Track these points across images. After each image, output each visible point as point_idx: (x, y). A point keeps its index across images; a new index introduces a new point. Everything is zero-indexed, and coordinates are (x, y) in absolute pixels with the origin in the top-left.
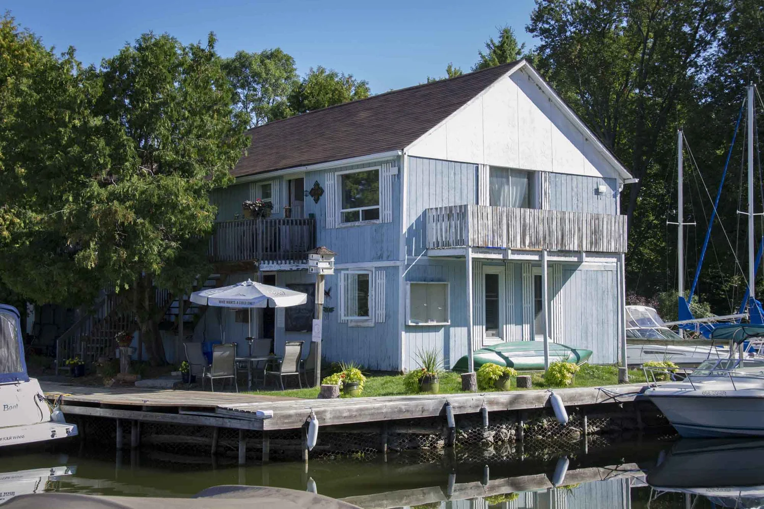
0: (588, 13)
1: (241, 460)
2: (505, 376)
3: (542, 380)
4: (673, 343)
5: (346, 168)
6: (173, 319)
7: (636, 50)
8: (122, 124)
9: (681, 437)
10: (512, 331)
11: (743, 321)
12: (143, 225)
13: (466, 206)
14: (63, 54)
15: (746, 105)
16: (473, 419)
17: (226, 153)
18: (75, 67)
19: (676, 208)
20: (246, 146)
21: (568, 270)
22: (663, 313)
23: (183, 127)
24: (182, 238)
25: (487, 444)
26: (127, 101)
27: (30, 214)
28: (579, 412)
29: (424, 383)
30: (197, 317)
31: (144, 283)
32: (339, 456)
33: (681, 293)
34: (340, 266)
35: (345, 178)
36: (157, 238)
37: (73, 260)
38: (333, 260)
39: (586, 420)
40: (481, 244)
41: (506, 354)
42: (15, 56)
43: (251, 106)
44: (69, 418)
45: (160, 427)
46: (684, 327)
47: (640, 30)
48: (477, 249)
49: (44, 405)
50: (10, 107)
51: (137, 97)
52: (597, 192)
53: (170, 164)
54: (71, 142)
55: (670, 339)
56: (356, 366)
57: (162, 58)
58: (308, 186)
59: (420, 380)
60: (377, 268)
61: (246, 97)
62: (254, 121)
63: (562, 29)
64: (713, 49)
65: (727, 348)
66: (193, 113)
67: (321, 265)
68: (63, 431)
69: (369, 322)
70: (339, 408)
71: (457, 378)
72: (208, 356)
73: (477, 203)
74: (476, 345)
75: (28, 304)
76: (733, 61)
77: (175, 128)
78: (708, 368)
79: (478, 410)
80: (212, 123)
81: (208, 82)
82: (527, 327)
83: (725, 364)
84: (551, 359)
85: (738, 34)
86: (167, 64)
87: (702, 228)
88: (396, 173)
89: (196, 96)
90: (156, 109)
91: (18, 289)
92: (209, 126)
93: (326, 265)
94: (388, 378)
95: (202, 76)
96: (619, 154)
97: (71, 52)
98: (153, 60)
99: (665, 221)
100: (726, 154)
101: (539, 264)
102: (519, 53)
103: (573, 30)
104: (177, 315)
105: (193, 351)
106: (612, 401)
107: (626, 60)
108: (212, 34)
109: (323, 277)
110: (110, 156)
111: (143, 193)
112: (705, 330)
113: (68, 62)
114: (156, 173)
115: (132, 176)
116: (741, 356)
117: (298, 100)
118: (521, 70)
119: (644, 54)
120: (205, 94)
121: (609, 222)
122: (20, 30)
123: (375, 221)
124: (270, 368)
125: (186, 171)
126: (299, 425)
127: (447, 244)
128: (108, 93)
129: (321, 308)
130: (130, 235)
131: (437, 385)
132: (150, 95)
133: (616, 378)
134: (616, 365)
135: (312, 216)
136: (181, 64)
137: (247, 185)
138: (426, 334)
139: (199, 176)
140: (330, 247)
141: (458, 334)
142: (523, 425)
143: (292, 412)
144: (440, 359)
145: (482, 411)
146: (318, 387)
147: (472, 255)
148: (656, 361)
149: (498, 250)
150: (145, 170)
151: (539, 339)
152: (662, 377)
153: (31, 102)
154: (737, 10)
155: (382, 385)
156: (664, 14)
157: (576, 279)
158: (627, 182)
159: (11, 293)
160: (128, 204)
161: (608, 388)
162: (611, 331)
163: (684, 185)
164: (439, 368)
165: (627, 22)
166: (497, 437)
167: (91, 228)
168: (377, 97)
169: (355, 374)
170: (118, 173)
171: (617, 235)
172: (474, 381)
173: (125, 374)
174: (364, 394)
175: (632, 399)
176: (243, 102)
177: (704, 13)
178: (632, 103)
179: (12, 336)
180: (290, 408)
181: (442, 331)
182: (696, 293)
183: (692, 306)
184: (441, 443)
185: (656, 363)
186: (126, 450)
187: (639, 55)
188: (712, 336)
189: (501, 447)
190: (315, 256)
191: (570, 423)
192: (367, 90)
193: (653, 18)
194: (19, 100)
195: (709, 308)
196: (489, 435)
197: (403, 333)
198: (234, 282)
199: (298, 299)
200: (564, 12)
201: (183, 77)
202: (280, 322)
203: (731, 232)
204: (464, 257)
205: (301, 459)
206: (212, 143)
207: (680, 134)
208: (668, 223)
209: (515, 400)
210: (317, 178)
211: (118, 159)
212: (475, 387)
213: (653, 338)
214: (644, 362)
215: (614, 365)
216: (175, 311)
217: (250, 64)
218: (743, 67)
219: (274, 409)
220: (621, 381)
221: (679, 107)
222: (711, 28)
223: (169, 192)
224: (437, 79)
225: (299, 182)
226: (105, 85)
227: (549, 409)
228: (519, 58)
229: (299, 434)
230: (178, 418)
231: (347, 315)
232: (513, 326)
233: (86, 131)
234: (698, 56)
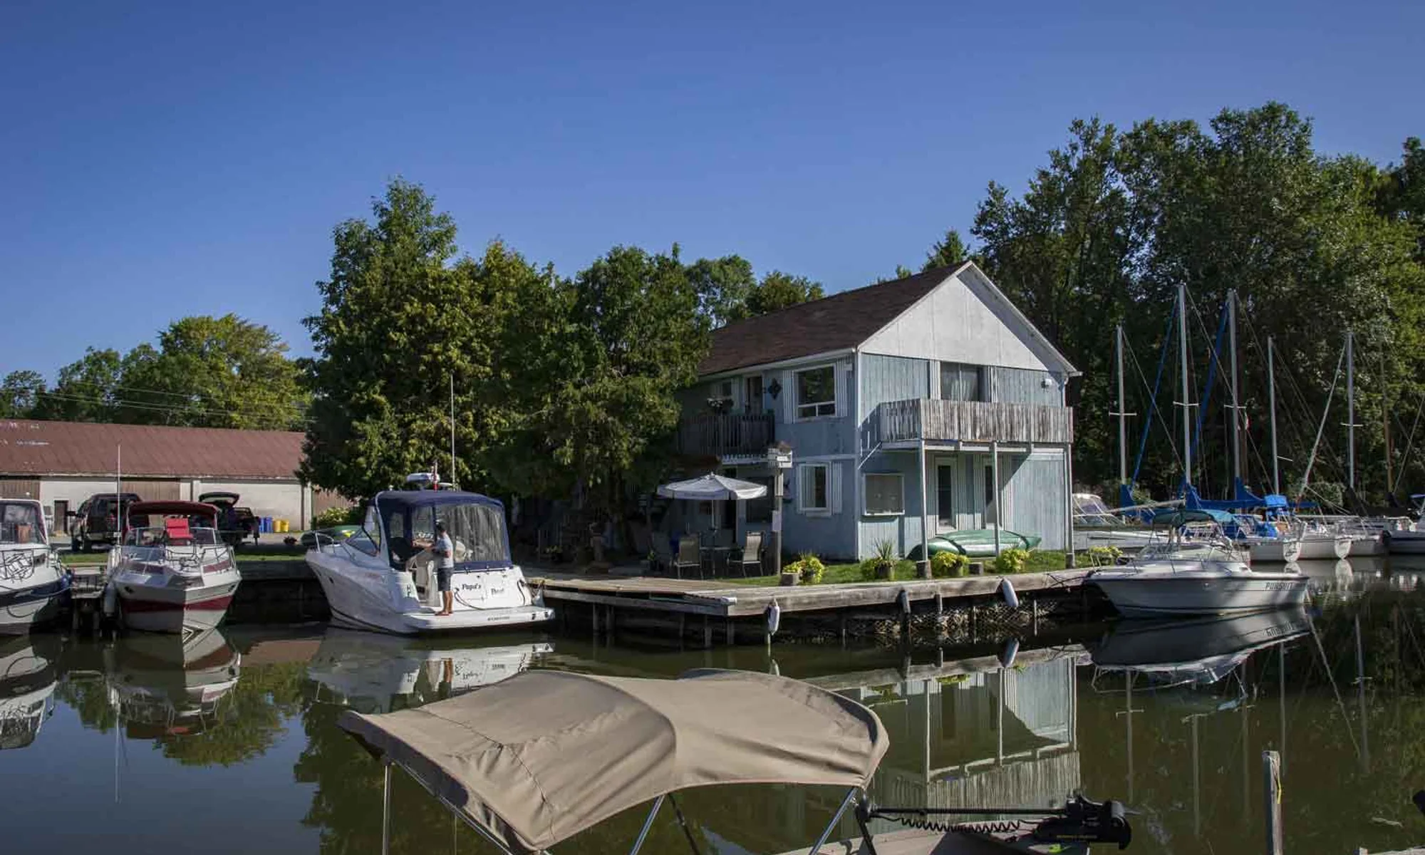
0: (1028, 216)
1: (708, 643)
2: (958, 563)
3: (993, 567)
4: (1117, 529)
5: (802, 366)
6: (641, 510)
7: (1075, 250)
8: (594, 330)
9: (1124, 618)
10: (964, 520)
11: (1181, 506)
12: (613, 423)
13: (918, 400)
14: (543, 269)
15: (1178, 302)
16: (928, 605)
17: (689, 354)
18: (553, 281)
19: (1117, 399)
20: (707, 346)
21: (1017, 460)
22: (1108, 500)
23: (650, 330)
24: (649, 434)
25: (940, 629)
26: (598, 309)
27: (515, 415)
28: (1029, 596)
29: (879, 571)
30: (664, 509)
31: (616, 477)
32: (800, 641)
33: (1123, 481)
34: (798, 460)
35: (802, 374)
36: (625, 435)
37: (552, 456)
38: (791, 453)
39: (1035, 604)
40: (933, 436)
41: (958, 542)
42: (503, 274)
43: (711, 308)
44: (547, 602)
45: (633, 612)
46: (1127, 513)
47: (1077, 232)
48: (930, 441)
49: (526, 591)
50: (498, 319)
51: (608, 304)
52: (1044, 385)
53: (636, 366)
54: (549, 349)
55: (1113, 525)
56: (815, 556)
57: (630, 269)
58: (766, 383)
59: (876, 568)
60: (835, 461)
61: (707, 300)
62: (714, 322)
63: (1005, 231)
64: (1145, 250)
65: (1166, 532)
66: (658, 317)
67: (779, 459)
68: (542, 614)
69: (827, 512)
70: (800, 595)
71: (912, 566)
72: (675, 545)
73: (929, 397)
74: (930, 533)
75: (513, 496)
76: (1163, 261)
77: (642, 332)
78: (1150, 552)
79: (932, 597)
80: (675, 326)
81: (671, 288)
82: (978, 516)
83: (1165, 548)
84: (1002, 546)
85: (1166, 236)
86: (634, 273)
87: (1141, 419)
88: (851, 369)
89: (661, 302)
90: (624, 315)
91: (505, 484)
92: (673, 329)
93: (786, 459)
94: (844, 566)
95: (666, 283)
96: (1063, 349)
97: (550, 267)
98: (623, 271)
99: (1107, 412)
100: (1162, 348)
101: (989, 455)
102: (965, 254)
103: (1015, 232)
104: (644, 507)
105: (660, 540)
106: (1060, 585)
107: (1065, 260)
108: (676, 244)
109: (782, 470)
110: (584, 359)
111: (613, 393)
112: (1146, 516)
113: (548, 276)
114: (625, 375)
115: (603, 377)
116: (1179, 538)
117: (755, 302)
118: (969, 269)
119: (1082, 254)
120: (670, 300)
121: (1056, 414)
122: (507, 250)
123: (831, 416)
124: (732, 557)
125: (652, 371)
126: (761, 612)
127: (900, 437)
128: (582, 303)
129: (780, 501)
130: (603, 434)
131: (892, 573)
132: (619, 303)
133: (1064, 565)
134: (1064, 551)
135: (771, 412)
136: (647, 273)
137: (709, 383)
138: (881, 524)
139: (664, 376)
140: (788, 442)
141: (912, 523)
142: (975, 610)
143: (754, 599)
144: (895, 548)
145: (937, 597)
146: (778, 575)
147: (924, 447)
148: (1101, 547)
149: (950, 442)
150: (615, 372)
151: (990, 527)
152: (1107, 562)
153: (516, 314)
154: (1165, 215)
155: (840, 572)
156: (1098, 218)
157: (1025, 470)
158: (1071, 375)
159: (498, 486)
160: (600, 403)
161: (1056, 574)
162: (1059, 518)
163: (1124, 378)
164: (895, 556)
165: (1065, 224)
166: (950, 622)
167: (567, 427)
168: (830, 298)
169: (814, 563)
170: (590, 374)
171: (1063, 426)
172: (928, 568)
173: (599, 563)
174: (822, 582)
175: (1079, 584)
176: (704, 306)
177: (1134, 218)
178: (1073, 300)
179: (498, 526)
180: (753, 595)
181: (897, 521)
182: (1137, 480)
183: (1134, 493)
184: (897, 627)
185: (1100, 549)
186: (602, 633)
187: (1077, 255)
188: (1155, 521)
189: (954, 631)
190: (774, 450)
191: (1021, 608)
192: (820, 291)
193: (1089, 220)
194: (505, 312)
195: (1149, 495)
196: (943, 620)
197: (860, 524)
198: (698, 476)
199: (758, 491)
200: (1006, 215)
201: (649, 284)
202: (741, 513)
203: (1168, 421)
204: (917, 449)
205: (762, 642)
206: (675, 345)
207: (1120, 329)
208: (1110, 413)
209: (967, 586)
210: (775, 376)
211: (591, 362)
212: (929, 575)
213: (1097, 525)
214: (1091, 548)
215: (1062, 551)
216: (644, 503)
217: (711, 269)
218: (1173, 267)
219: (737, 596)
220: (1069, 566)
221: (1116, 303)
222: (1142, 230)
223: (636, 391)
224: (888, 280)
225: (758, 380)
226: (579, 295)
227: (1001, 595)
228: (965, 258)
229: (762, 619)
230: (650, 604)
231: (805, 506)
232: (965, 516)
233: (562, 337)
234: (1132, 256)
